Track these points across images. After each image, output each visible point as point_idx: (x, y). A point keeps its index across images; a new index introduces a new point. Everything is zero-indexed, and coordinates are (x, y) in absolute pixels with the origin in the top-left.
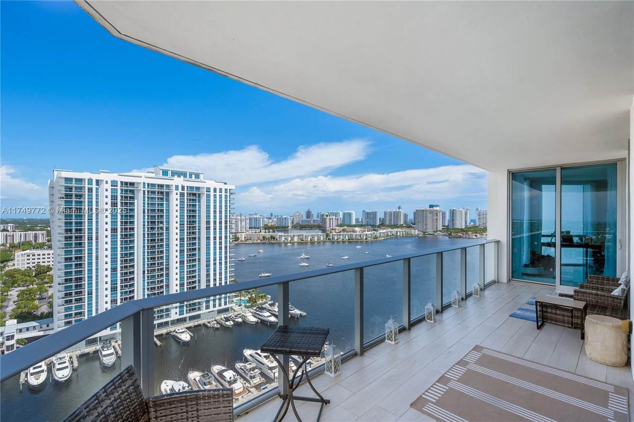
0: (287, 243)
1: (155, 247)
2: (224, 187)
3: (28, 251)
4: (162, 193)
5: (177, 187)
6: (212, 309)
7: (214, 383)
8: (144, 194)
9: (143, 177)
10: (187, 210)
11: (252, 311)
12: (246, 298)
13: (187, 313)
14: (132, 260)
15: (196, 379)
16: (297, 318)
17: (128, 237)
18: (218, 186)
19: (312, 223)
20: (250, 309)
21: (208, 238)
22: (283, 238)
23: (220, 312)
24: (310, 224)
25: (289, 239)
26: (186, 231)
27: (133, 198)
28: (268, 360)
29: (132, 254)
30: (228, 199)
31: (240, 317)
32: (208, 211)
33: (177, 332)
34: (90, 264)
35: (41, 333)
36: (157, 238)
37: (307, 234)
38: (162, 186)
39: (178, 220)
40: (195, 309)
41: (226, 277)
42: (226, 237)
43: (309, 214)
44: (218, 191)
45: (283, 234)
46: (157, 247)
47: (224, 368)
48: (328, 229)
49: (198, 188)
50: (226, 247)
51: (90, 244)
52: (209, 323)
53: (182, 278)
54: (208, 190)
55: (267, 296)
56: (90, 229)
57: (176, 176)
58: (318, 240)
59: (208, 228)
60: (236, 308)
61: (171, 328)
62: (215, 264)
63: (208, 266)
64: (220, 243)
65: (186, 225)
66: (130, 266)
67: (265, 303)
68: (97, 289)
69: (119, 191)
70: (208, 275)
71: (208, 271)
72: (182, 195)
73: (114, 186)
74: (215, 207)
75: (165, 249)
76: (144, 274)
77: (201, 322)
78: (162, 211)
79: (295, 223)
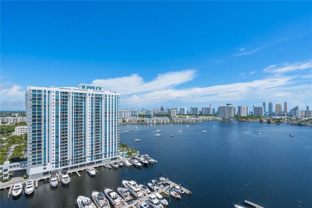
0: (150, 124)
1: (78, 125)
2: (114, 94)
3: (21, 127)
4: (82, 97)
5: (89, 94)
6: (108, 158)
7: (104, 199)
8: (73, 98)
9: (72, 90)
10: (95, 106)
11: (129, 159)
12: (126, 152)
13: (95, 160)
14: (67, 132)
15: (96, 196)
17: (64, 120)
18: (111, 94)
19: (164, 113)
21: (106, 121)
22: (148, 121)
23: (112, 159)
24: (163, 114)
25: (151, 121)
26: (94, 117)
27: (67, 100)
28: (134, 187)
29: (66, 129)
30: (116, 101)
31: (122, 163)
32: (106, 107)
33: (89, 170)
34: (45, 134)
35: (21, 169)
36: (79, 121)
37: (161, 119)
38: (82, 94)
39: (90, 111)
40: (99, 158)
41: (115, 142)
42: (115, 121)
43: (162, 109)
44: (111, 96)
45: (148, 119)
46: (79, 126)
47: (111, 190)
48: (172, 116)
49: (100, 95)
50: (115, 126)
51: (45, 124)
52: (106, 165)
53: (92, 142)
54: (106, 96)
55: (137, 152)
56: (45, 116)
57: (89, 89)
58: (166, 122)
59: (106, 116)
60: (121, 157)
61: (86, 168)
62: (109, 134)
63: (106, 135)
64: (112, 124)
65: (94, 114)
66: (65, 135)
67: (136, 155)
68: (48, 147)
69: (60, 97)
70: (106, 140)
71: (106, 138)
72: (92, 98)
73: (57, 94)
74: (109, 104)
75: (83, 126)
76: (72, 139)
77: (102, 165)
78: (82, 107)
79: (155, 113)
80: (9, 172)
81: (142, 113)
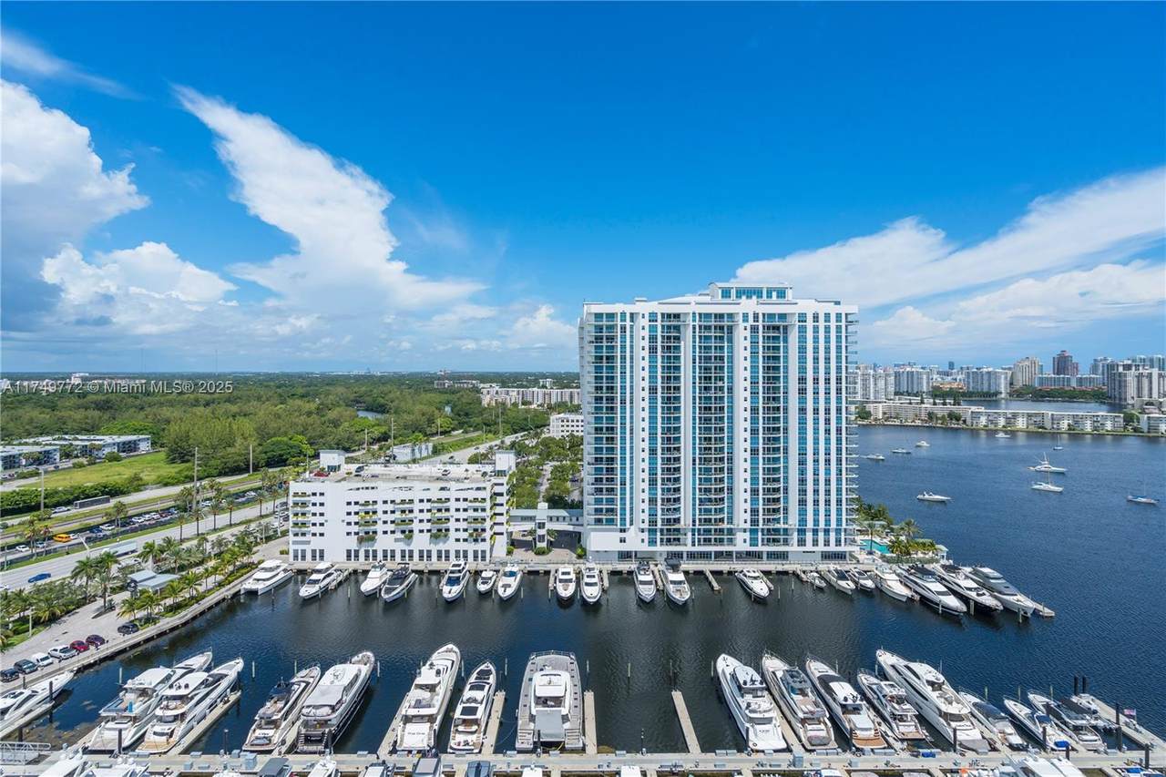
0: (996, 431)
1: (710, 420)
2: (833, 310)
3: (562, 415)
4: (721, 328)
5: (745, 317)
6: (809, 547)
7: (810, 694)
8: (694, 332)
9: (692, 304)
10: (764, 357)
11: (899, 571)
12: (885, 540)
13: (763, 545)
14: (678, 439)
16: (1026, 618)
17: (672, 402)
18: (822, 309)
19: (1074, 384)
20: (895, 567)
21: (802, 410)
22: (983, 420)
23: (827, 556)
24: (1067, 388)
25: (1002, 422)
26: (761, 395)
27: (677, 338)
29: (677, 429)
30: (843, 334)
31: (870, 578)
32: (802, 359)
33: (746, 576)
34: (623, 439)
35: (570, 528)
36: (713, 405)
37: (1060, 415)
38: (721, 316)
39: (748, 374)
40: (778, 541)
41: (839, 491)
42: (839, 410)
43: (1062, 364)
44: (822, 318)
45: (982, 409)
46: (713, 421)
48: (1130, 402)
49: (783, 316)
50: (839, 430)
51: (623, 409)
52: (804, 572)
53: (754, 480)
54: (802, 318)
55: (937, 546)
56: (623, 388)
57: (744, 298)
58: (1095, 429)
59: (802, 391)
60: (863, 557)
61: (736, 566)
62: (816, 461)
63: (802, 462)
64: (827, 421)
65: (761, 385)
66: (675, 448)
67: (931, 561)
68: (631, 478)
69: (659, 329)
70: (803, 481)
71: (802, 472)
72: (754, 329)
73: (653, 321)
74: (816, 349)
75: (726, 425)
76: (694, 464)
77: (788, 567)
78: (722, 358)
79: (1019, 385)
80: (549, 532)
81: (950, 383)
